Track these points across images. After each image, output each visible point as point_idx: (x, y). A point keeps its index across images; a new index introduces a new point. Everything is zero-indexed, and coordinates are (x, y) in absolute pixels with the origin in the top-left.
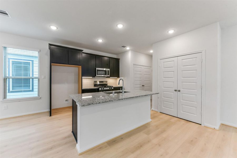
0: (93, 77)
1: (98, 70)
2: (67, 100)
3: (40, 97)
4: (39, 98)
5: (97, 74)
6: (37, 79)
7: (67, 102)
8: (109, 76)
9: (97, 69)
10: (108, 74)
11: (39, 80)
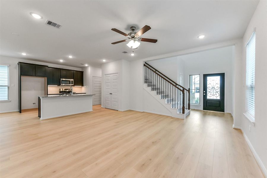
0: (58, 85)
1: (62, 81)
2: (34, 103)
3: (10, 100)
4: (8, 101)
5: (62, 83)
6: (7, 87)
7: (34, 105)
8: (73, 85)
9: (61, 79)
10: (72, 84)
11: (8, 88)
